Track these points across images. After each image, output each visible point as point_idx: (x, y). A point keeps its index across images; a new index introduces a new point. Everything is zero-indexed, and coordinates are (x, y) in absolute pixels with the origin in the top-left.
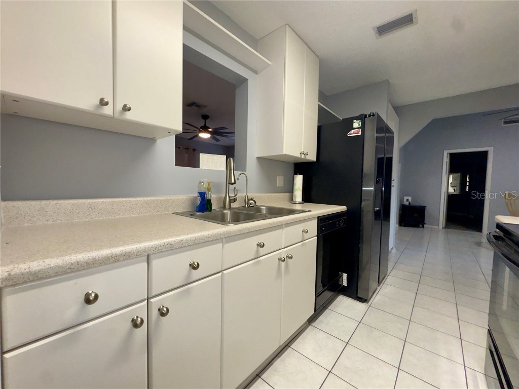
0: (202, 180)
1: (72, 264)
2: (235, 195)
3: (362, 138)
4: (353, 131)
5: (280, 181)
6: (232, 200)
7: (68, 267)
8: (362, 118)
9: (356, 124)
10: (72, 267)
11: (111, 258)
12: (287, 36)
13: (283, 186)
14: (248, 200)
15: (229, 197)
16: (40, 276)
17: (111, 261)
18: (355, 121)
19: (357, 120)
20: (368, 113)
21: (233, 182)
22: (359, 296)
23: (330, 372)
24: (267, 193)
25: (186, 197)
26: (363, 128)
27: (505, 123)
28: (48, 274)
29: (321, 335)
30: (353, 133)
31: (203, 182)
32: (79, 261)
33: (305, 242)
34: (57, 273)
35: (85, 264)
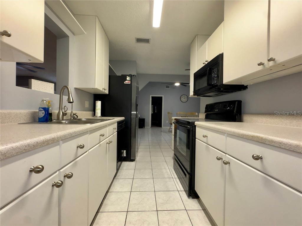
0: (45, 99)
1: (26, 146)
2: (65, 111)
3: (131, 84)
4: (126, 81)
5: (87, 104)
6: (64, 114)
7: (23, 148)
8: (131, 76)
9: (128, 78)
10: (26, 148)
11: (45, 142)
12: (97, 23)
13: (88, 107)
14: (73, 114)
15: (62, 112)
16: (7, 155)
17: (45, 144)
18: (127, 77)
19: (128, 76)
20: (133, 75)
21: (72, 101)
22: (132, 159)
23: (131, 191)
24: (80, 111)
25: (27, 112)
26: (131, 80)
27: (166, 87)
28: (12, 154)
29: (121, 180)
30: (126, 82)
31: (45, 101)
32: (29, 144)
33: (114, 134)
34: (17, 153)
35: (33, 146)
